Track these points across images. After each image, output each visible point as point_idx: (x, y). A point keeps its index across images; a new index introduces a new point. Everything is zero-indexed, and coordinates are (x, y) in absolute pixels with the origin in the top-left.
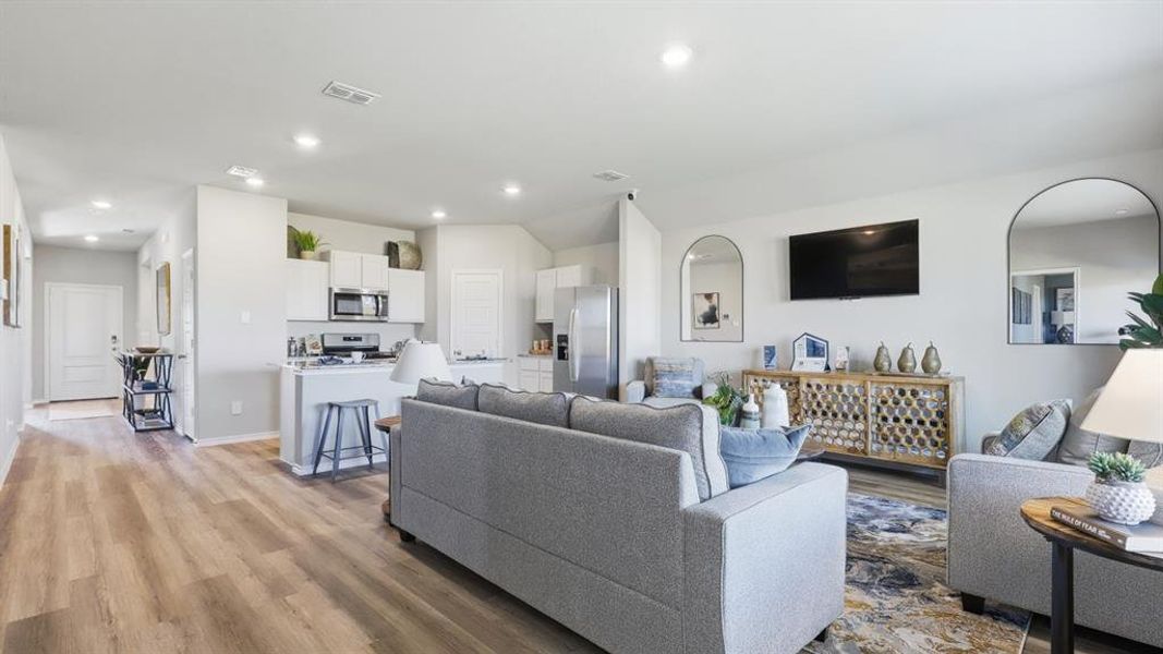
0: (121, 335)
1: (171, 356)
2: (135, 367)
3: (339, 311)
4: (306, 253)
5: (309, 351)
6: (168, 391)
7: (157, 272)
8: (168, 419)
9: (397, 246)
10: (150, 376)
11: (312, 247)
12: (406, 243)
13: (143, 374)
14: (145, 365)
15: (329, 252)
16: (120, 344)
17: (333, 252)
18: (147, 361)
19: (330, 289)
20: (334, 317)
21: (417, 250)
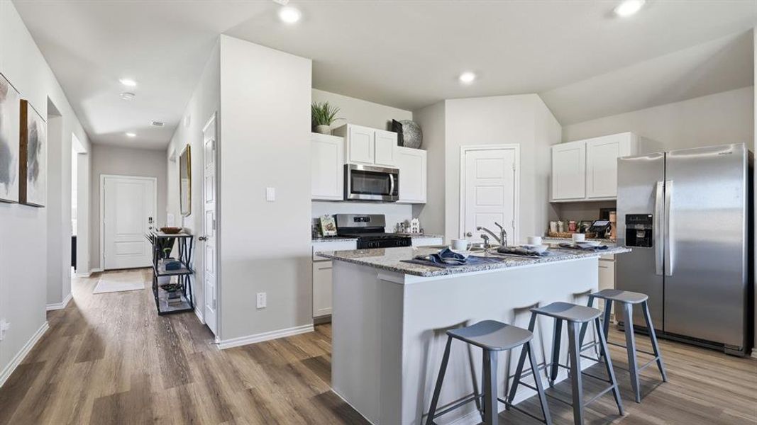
0: (156, 218)
1: (192, 237)
2: (162, 245)
3: (355, 190)
4: (324, 127)
5: (325, 233)
6: (190, 272)
7: (180, 157)
8: (188, 297)
9: (401, 125)
10: (174, 254)
11: (328, 122)
12: (408, 123)
13: (169, 252)
14: (171, 244)
15: (345, 126)
16: (155, 225)
17: (349, 126)
18: (173, 240)
19: (346, 167)
20: (351, 196)
21: (419, 130)
